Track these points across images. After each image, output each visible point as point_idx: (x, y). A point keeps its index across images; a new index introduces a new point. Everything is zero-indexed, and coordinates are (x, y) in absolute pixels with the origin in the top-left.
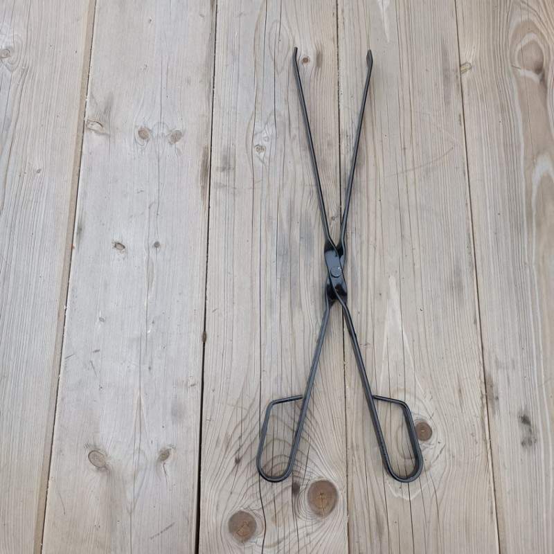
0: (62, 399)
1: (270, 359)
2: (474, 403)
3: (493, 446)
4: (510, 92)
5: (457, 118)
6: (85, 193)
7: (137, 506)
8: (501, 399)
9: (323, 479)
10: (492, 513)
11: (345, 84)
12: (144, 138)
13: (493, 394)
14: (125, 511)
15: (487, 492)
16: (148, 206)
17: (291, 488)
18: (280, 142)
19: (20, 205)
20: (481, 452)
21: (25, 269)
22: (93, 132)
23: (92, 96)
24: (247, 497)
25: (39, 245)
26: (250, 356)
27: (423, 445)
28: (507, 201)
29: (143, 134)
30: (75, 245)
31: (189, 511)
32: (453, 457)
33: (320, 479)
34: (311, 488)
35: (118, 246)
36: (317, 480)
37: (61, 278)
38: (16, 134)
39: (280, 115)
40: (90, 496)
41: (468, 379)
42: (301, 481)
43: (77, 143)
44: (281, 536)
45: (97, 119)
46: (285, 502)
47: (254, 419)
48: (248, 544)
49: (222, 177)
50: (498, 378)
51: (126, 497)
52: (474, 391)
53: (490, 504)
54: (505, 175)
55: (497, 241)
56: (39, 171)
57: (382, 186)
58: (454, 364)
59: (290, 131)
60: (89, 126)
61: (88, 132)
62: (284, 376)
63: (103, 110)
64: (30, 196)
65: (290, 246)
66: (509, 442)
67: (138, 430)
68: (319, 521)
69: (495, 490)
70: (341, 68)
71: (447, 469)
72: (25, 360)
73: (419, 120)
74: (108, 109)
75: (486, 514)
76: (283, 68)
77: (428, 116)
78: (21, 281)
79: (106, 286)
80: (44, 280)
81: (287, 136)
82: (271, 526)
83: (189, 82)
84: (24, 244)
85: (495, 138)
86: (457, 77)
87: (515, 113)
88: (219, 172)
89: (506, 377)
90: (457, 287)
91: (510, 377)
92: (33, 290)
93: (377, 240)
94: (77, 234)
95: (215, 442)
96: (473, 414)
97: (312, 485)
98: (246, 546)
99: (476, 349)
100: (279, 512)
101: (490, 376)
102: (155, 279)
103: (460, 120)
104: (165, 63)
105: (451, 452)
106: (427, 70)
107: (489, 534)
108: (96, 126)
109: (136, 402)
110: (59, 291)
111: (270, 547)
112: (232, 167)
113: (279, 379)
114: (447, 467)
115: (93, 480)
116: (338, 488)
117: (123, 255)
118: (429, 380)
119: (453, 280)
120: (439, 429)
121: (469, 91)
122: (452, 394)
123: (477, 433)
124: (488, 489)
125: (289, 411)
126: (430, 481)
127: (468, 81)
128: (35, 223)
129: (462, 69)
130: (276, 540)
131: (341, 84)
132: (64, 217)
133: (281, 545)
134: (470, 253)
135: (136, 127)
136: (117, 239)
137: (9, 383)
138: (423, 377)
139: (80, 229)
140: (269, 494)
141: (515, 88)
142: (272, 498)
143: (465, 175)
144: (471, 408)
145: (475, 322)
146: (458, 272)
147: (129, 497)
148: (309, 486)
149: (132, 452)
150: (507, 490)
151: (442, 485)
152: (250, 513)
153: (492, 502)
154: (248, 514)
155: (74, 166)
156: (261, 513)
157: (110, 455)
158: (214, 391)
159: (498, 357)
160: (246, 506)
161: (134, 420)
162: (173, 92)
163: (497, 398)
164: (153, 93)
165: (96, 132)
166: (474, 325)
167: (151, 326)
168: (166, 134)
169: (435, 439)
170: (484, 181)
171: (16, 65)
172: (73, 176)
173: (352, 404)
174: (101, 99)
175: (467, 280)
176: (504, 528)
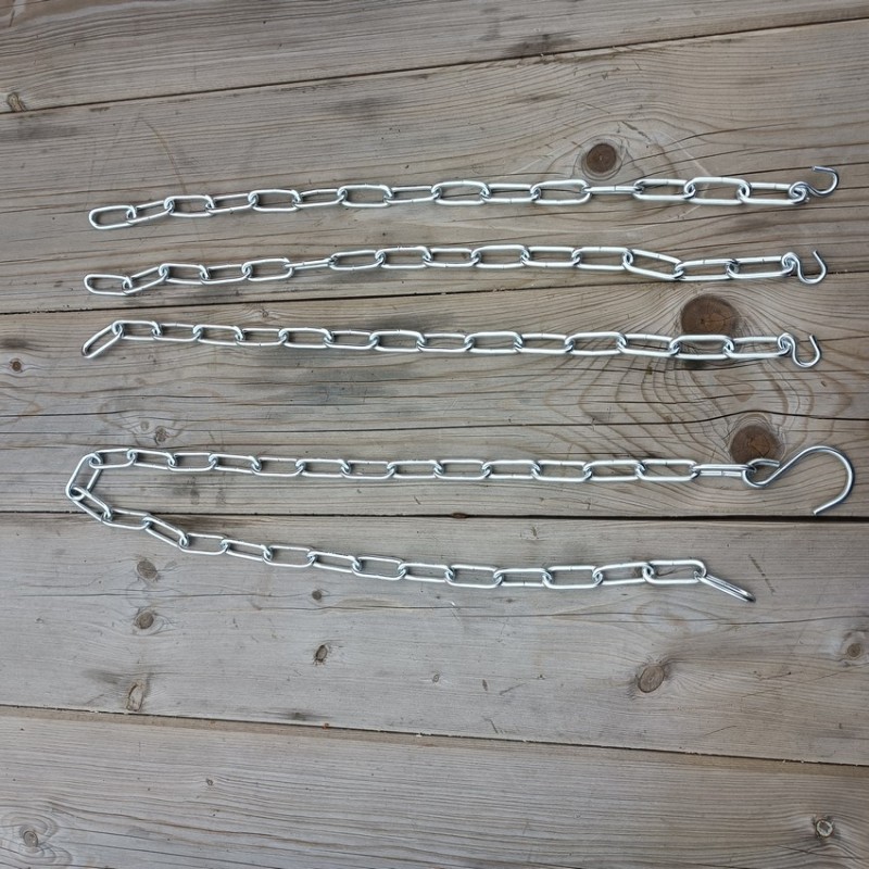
0: (561, 735)
1: (492, 412)
2: (555, 75)
3: (622, 41)
4: (51, 28)
5: (97, 113)
6: (241, 710)
7: (722, 615)
8: (547, 30)
9: (679, 321)
10: (730, 41)
11: (52, 300)
12: (152, 620)
13: (538, 44)
14: (732, 633)
15: (697, 49)
16: (257, 612)
17: (694, 372)
18: (149, 403)
19: (262, 809)
20: (632, 62)
21: (361, 798)
22: (146, 700)
23: (90, 703)
24: (709, 442)
25: (323, 779)
26: (487, 443)
27: (622, 157)
28: (228, 28)
29: (145, 621)
30: (322, 724)
31: (731, 534)
32: (641, 107)
35: (322, 655)
37: (374, 744)
38: (154, 818)
39: (106, 405)
40: (709, 688)
41: (517, 86)
43: (164, 725)
44: (768, 385)
45: (124, 694)
46: (716, 382)
47: (586, 434)
48: (782, 439)
49: (208, 495)
50: (513, 35)
51: (709, 633)
52: (536, 76)
53: (715, 44)
54: (187, 31)
55: (294, 43)
56: (209, 782)
57: (211, 236)
58: (492, 110)
59: (130, 389)
60: (136, 706)
61: (144, 708)
62: (517, 388)
63: (110, 686)
64: (248, 795)
65: (312, 382)
66: (615, 14)
67: (605, 618)
68: (746, 325)
69: (694, 37)
70: (27, 309)
71: (662, 119)
72: (502, 794)
73: (102, 178)
74: (108, 678)
75: (731, 50)
76: (31, 403)
77: (96, 163)
78: (379, 805)
79: (383, 673)
80: (378, 769)
81: (140, 392)
82: (753, 403)
83: (60, 552)
84: (323, 801)
85: (127, 50)
86: (31, 116)
87: (84, 17)
88: (200, 501)
89: (510, 22)
90: (368, 109)
91: (511, 15)
92: (393, 785)
93: (298, 241)
94: (304, 720)
95: (622, 495)
96: (572, 76)
98: (784, 441)
99: (467, 73)
100: (731, 390)
101: (511, 49)
102: (371, 597)
103: (101, 109)
104: (33, 591)
105: (633, 112)
106: (23, 167)
107: (763, 45)
108: (137, 696)
109: (563, 622)
110: (393, 745)
111: (785, 404)
112: (190, 479)
113: (523, 396)
114: (658, 117)
115: (683, 685)
116: (692, 296)
117: (335, 649)
118: (519, 151)
119: (358, 115)
120: (596, 132)
121: (53, 96)
122: (541, 112)
123: (601, 69)
124: (691, 49)
125: (571, 378)
126: (680, 145)
127: (38, 97)
128: (290, 786)
129: (18, 108)
130: (774, 394)
131: (52, 308)
132: (279, 740)
133: (783, 384)
134: (314, 88)
135: (134, 633)
136: (311, 658)
137: (536, 818)
138: (514, 161)
139: (297, 716)
140: (703, 407)
141: (44, 19)
142: (709, 401)
143: (188, 100)
144: (561, 80)
145: (425, 76)
146: (345, 108)
147: (709, 627)
149: (640, 626)
150: (694, 15)
151: (686, 126)
152: (733, 436)
153: (712, 41)
154: (734, 440)
155: (199, 727)
156: (733, 419)
157: (644, 660)
158: (542, 499)
159: (479, 36)
160: (723, 444)
161: (590, 624)
162: (78, 577)
163: (546, 36)
164: (80, 608)
165: (144, 696)
166: (429, 80)
167: (444, 601)
168: (145, 586)
169: (613, 139)
170: (195, 67)
171: (47, 822)
172: (215, 729)
173: (561, 277)
174: (93, 689)
175: (357, 93)
176: (754, 19)
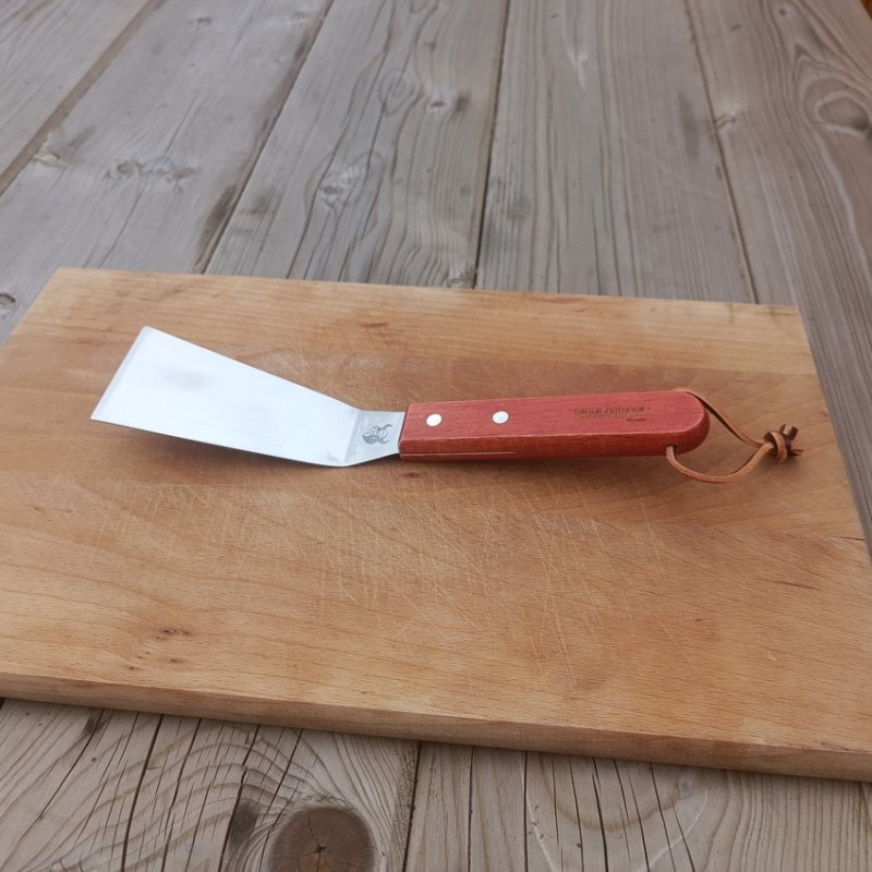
33: (325, 804)
34: (290, 826)
36: (312, 803)
42: (264, 801)
97: (297, 817)
148: (285, 821)
